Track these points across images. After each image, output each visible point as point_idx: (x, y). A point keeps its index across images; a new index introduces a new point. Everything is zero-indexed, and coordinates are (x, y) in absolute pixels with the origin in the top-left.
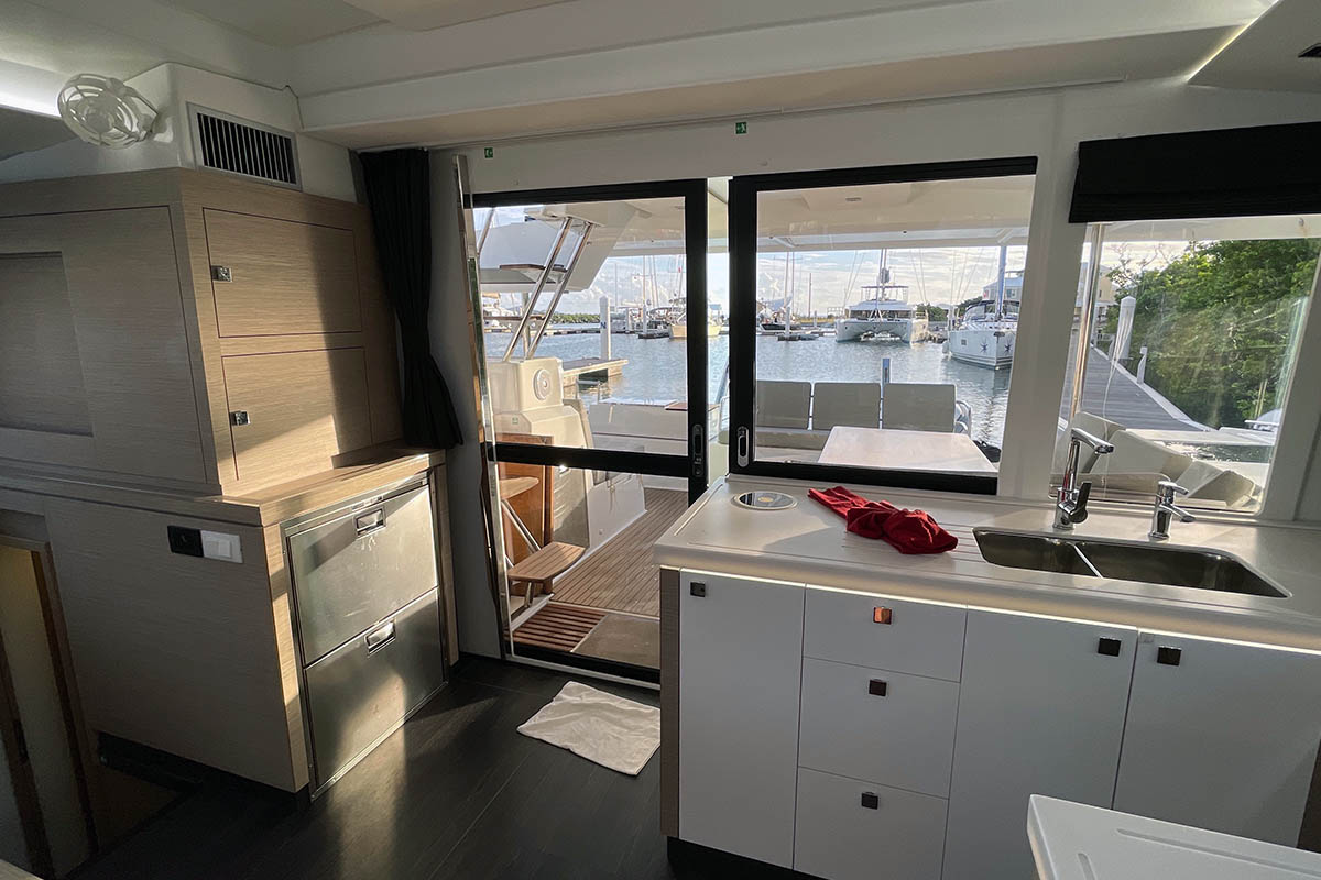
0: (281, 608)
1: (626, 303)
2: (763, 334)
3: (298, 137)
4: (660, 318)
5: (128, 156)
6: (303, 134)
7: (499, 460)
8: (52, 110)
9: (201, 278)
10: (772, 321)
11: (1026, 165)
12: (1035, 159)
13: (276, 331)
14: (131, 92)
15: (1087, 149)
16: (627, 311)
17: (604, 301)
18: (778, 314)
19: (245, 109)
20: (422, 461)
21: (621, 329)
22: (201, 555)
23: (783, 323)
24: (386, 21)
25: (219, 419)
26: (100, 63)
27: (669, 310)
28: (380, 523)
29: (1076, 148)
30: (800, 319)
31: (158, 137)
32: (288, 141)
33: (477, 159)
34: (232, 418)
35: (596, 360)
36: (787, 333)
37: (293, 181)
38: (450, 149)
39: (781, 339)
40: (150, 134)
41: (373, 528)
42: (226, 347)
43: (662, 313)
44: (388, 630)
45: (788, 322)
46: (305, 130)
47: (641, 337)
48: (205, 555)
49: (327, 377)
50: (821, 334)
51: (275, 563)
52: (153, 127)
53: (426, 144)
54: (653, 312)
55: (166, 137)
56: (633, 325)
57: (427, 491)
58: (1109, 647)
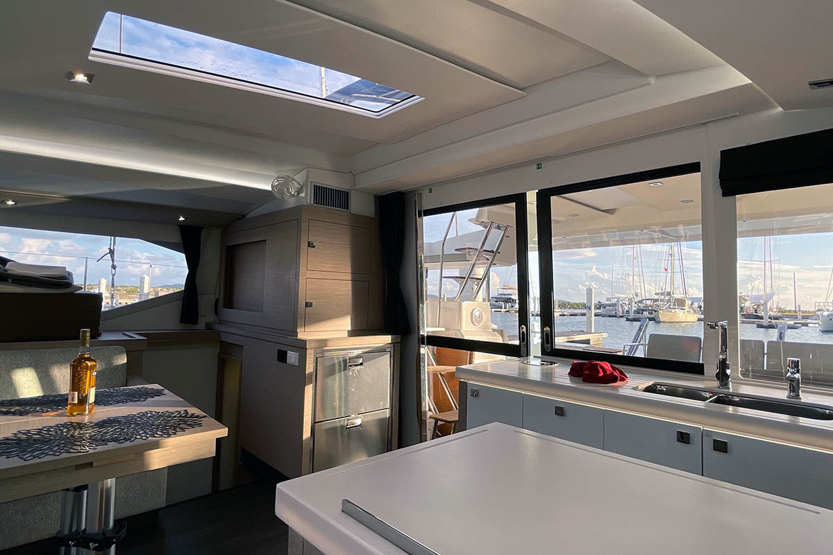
0: (309, 390)
1: (617, 295)
2: (743, 322)
3: (352, 191)
4: (647, 306)
5: (291, 203)
6: (355, 190)
7: (427, 344)
8: (269, 188)
9: (304, 246)
10: (752, 311)
11: (694, 168)
12: (699, 163)
13: (330, 270)
14: (294, 180)
15: (726, 155)
16: (618, 301)
17: (589, 292)
18: (758, 306)
19: (331, 181)
20: (387, 339)
21: (613, 313)
22: (286, 362)
23: (763, 314)
24: (378, 143)
25: (302, 303)
26: (286, 170)
27: (657, 300)
28: (361, 364)
29: (719, 155)
30: (780, 310)
31: (301, 195)
32: (348, 193)
33: (425, 194)
34: (307, 303)
35: (582, 332)
36: (765, 322)
37: (347, 209)
38: (414, 191)
39: (760, 326)
40: (298, 194)
41: (358, 365)
42: (309, 275)
43: (649, 302)
44: (358, 422)
45: (767, 312)
46: (356, 187)
47: (628, 320)
48: (288, 362)
49: (350, 292)
50: (806, 325)
51: (310, 368)
52: (299, 191)
53: (402, 189)
54: (641, 302)
55: (303, 195)
56: (623, 311)
57: (388, 355)
58: (683, 437)
